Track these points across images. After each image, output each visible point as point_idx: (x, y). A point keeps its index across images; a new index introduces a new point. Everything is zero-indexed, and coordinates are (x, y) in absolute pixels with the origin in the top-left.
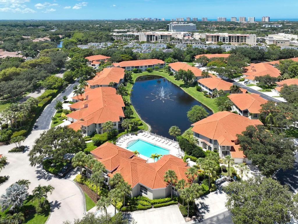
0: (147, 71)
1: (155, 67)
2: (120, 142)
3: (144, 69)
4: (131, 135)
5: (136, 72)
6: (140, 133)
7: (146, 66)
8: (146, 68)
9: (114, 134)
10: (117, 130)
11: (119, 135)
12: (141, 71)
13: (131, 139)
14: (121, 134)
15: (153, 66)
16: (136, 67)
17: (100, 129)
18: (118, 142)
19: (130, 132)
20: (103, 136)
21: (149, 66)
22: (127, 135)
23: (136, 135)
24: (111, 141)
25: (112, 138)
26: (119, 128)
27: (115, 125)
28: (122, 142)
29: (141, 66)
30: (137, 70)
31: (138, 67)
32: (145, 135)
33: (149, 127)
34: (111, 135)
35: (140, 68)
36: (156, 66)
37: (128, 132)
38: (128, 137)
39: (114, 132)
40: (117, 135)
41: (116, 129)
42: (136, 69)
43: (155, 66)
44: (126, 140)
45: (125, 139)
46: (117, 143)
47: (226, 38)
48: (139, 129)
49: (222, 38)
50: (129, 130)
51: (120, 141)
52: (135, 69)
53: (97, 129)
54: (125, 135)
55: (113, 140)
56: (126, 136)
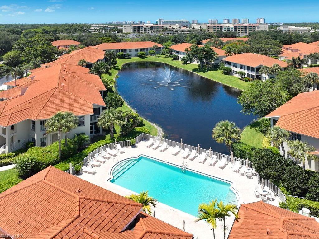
0: (139, 56)
1: (149, 51)
2: (93, 166)
3: (133, 53)
4: (122, 146)
5: (122, 57)
6: (142, 142)
7: (136, 50)
8: (136, 52)
9: (80, 144)
10: (87, 136)
11: (92, 146)
12: (129, 57)
13: (121, 157)
14: (96, 145)
15: (147, 49)
16: (122, 51)
17: (44, 134)
18: (86, 165)
19: (119, 139)
20: (49, 152)
21: (141, 50)
22: (112, 147)
23: (134, 146)
24: (69, 162)
25: (71, 156)
26: (91, 132)
27: (82, 123)
28: (98, 163)
29: (129, 49)
30: (124, 55)
31: (125, 50)
32: (154, 147)
33: (159, 129)
34: (71, 148)
35: (128, 52)
36: (151, 50)
37: (112, 139)
38: (113, 152)
39: (78, 140)
40: (84, 149)
41: (83, 134)
42: (123, 53)
43: (149, 49)
44: (109, 158)
45: (107, 156)
46: (84, 168)
47: (231, 28)
48: (140, 133)
49: (226, 28)
50: (115, 135)
51: (92, 162)
52: (120, 53)
53: (36, 135)
54: (107, 147)
55: (74, 160)
56: (108, 149)
